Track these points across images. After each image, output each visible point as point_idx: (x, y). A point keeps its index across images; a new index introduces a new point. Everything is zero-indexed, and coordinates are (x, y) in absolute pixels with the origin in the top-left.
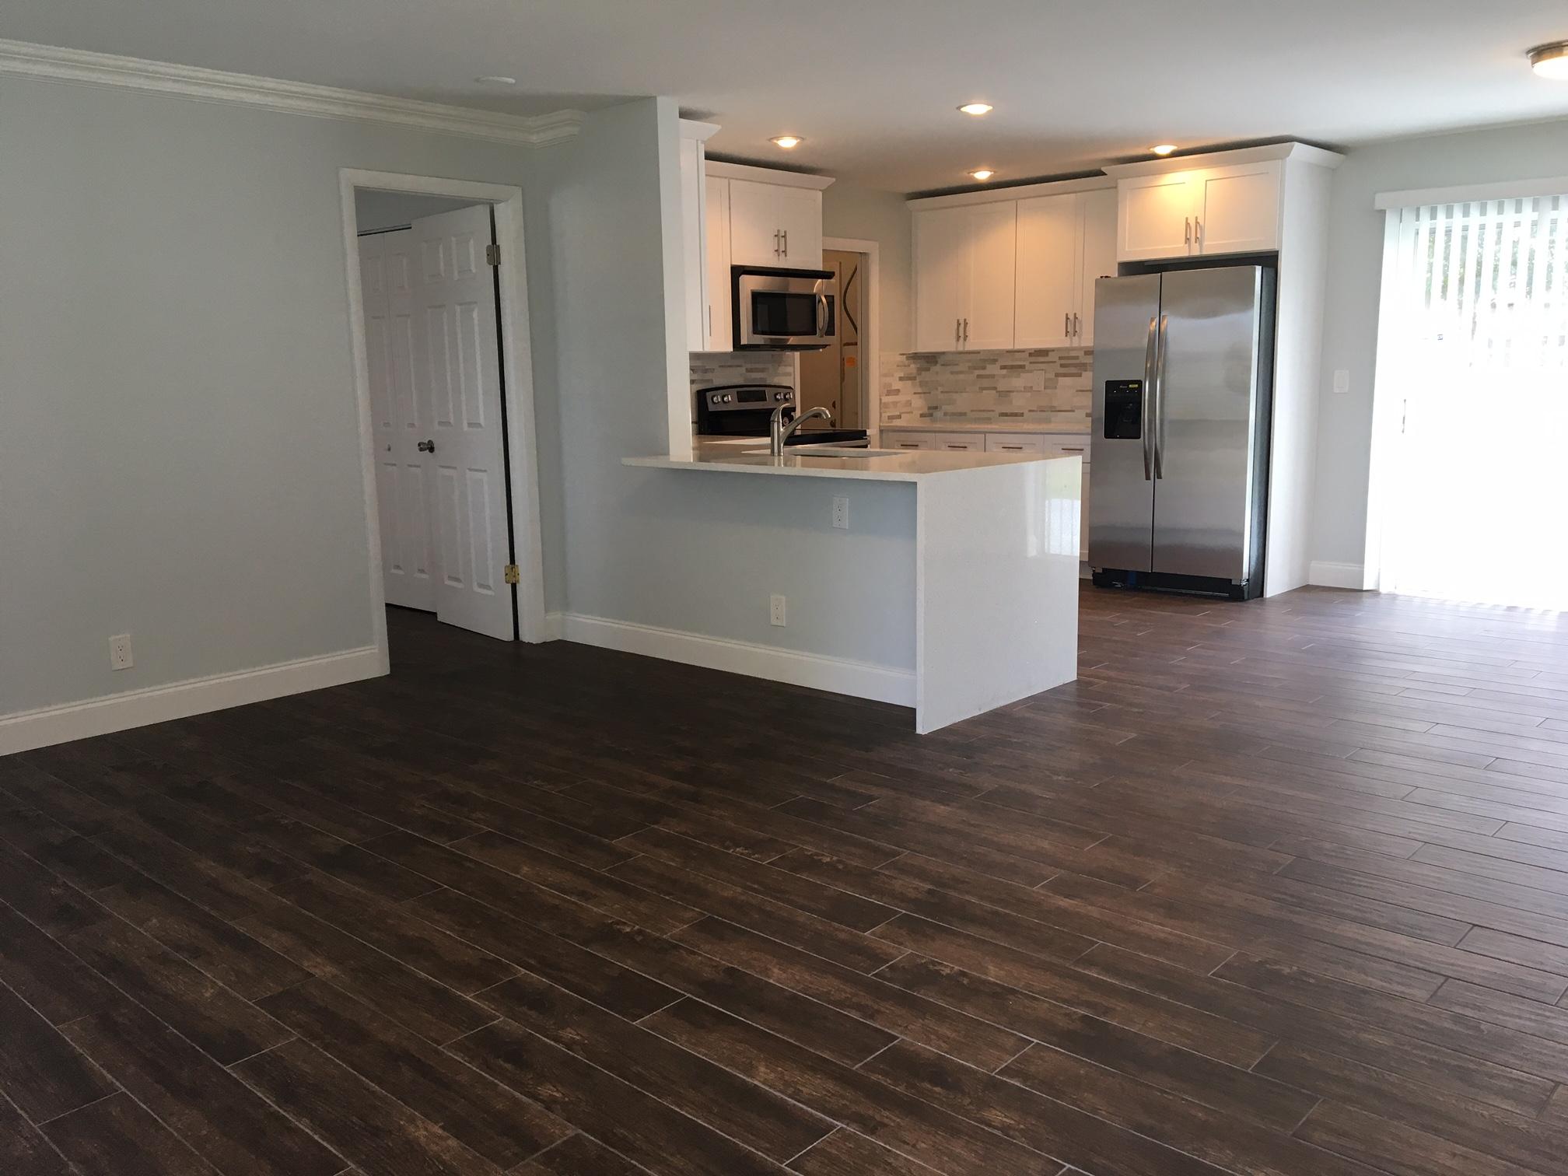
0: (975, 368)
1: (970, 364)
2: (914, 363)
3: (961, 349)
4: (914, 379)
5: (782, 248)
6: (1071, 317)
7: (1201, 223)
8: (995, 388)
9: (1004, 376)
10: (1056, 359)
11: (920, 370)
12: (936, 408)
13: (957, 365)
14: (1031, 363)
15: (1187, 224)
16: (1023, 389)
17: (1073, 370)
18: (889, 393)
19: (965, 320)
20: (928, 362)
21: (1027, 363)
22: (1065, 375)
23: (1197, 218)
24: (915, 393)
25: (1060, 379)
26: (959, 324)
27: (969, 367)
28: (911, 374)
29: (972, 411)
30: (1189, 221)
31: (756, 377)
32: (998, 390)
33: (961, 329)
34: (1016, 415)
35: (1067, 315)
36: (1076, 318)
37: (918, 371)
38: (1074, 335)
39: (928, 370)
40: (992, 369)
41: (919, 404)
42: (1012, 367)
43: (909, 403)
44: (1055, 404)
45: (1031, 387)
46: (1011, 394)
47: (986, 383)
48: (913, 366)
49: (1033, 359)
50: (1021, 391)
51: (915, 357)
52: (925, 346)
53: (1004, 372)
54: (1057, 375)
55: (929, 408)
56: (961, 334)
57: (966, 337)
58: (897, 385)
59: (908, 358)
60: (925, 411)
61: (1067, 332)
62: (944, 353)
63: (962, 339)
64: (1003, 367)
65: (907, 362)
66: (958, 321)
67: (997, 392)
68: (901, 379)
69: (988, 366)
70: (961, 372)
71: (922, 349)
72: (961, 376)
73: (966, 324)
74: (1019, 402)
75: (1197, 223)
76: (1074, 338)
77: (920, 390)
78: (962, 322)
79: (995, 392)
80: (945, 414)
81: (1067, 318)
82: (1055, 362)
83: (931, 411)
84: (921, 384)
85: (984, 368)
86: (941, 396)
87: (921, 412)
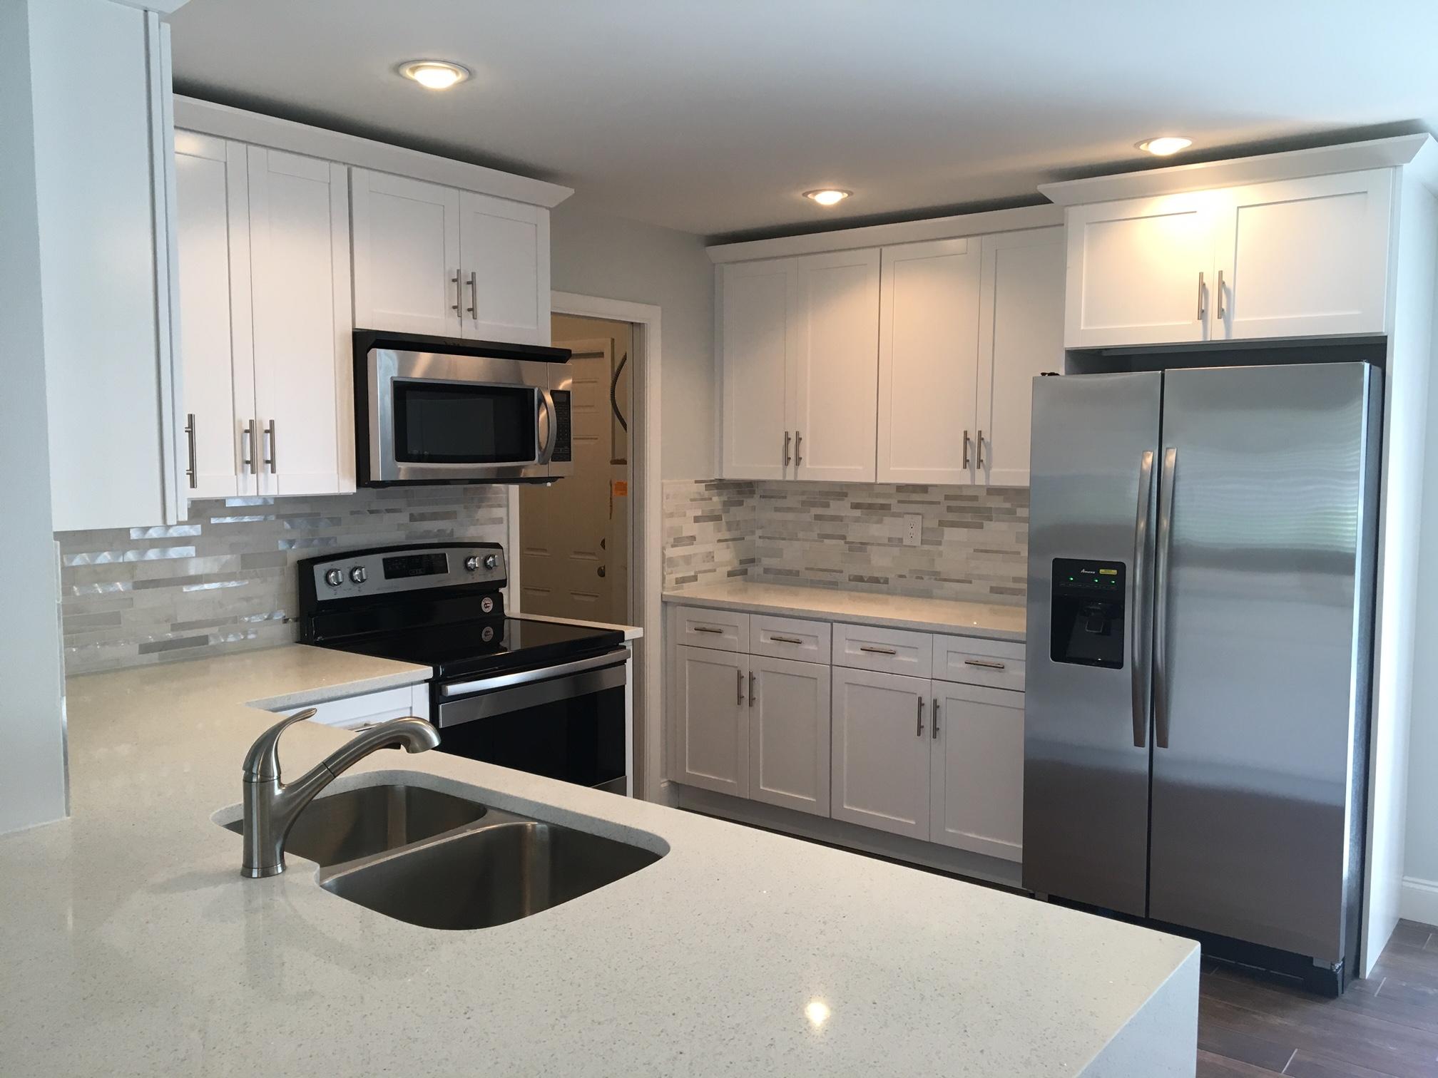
0: (813, 504)
1: (804, 498)
2: (719, 495)
3: (790, 477)
4: (718, 518)
5: (468, 303)
6: (973, 437)
7: (1229, 284)
8: (843, 537)
9: (857, 520)
10: (941, 498)
11: (727, 505)
12: (752, 561)
13: (785, 497)
14: (899, 502)
15: (1203, 287)
16: (886, 541)
17: (968, 518)
18: (678, 542)
19: (797, 433)
20: (739, 493)
21: (893, 502)
22: (953, 524)
23: (1221, 273)
24: (719, 541)
25: (947, 530)
26: (788, 440)
27: (803, 503)
28: (713, 511)
29: (807, 569)
30: (1205, 281)
31: (432, 530)
32: (849, 539)
33: (792, 448)
34: (876, 580)
35: (966, 433)
36: (981, 439)
37: (724, 506)
38: (979, 467)
39: (740, 503)
40: (840, 508)
41: (726, 556)
42: (870, 507)
43: (710, 556)
44: (939, 566)
45: (901, 540)
46: (869, 547)
47: (828, 528)
48: (715, 499)
49: (902, 496)
50: (884, 545)
51: (721, 485)
52: (735, 470)
53: (858, 513)
54: (942, 524)
55: (741, 562)
56: (792, 455)
57: (798, 460)
58: (690, 529)
59: (708, 487)
60: (736, 565)
61: (966, 461)
62: (764, 482)
63: (792, 462)
64: (856, 506)
65: (707, 494)
66: (787, 433)
67: (846, 543)
68: (697, 519)
69: (832, 503)
70: (789, 509)
71: (729, 475)
72: (790, 516)
73: (799, 440)
74: (881, 561)
75: (1222, 284)
76: (977, 471)
77: (727, 536)
78: (793, 436)
79: (843, 542)
80: (766, 571)
81: (966, 439)
82: (939, 503)
83: (745, 566)
84: (730, 526)
85: (827, 506)
86: (759, 543)
87: (729, 568)
